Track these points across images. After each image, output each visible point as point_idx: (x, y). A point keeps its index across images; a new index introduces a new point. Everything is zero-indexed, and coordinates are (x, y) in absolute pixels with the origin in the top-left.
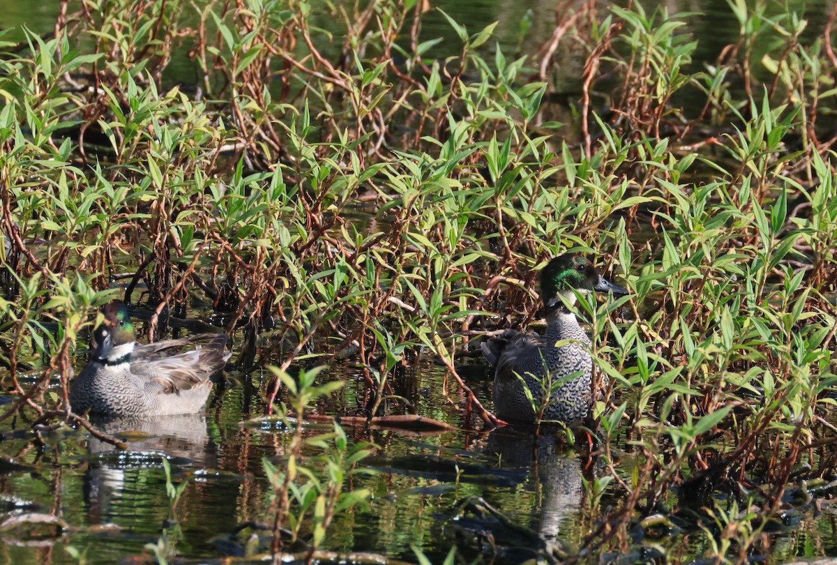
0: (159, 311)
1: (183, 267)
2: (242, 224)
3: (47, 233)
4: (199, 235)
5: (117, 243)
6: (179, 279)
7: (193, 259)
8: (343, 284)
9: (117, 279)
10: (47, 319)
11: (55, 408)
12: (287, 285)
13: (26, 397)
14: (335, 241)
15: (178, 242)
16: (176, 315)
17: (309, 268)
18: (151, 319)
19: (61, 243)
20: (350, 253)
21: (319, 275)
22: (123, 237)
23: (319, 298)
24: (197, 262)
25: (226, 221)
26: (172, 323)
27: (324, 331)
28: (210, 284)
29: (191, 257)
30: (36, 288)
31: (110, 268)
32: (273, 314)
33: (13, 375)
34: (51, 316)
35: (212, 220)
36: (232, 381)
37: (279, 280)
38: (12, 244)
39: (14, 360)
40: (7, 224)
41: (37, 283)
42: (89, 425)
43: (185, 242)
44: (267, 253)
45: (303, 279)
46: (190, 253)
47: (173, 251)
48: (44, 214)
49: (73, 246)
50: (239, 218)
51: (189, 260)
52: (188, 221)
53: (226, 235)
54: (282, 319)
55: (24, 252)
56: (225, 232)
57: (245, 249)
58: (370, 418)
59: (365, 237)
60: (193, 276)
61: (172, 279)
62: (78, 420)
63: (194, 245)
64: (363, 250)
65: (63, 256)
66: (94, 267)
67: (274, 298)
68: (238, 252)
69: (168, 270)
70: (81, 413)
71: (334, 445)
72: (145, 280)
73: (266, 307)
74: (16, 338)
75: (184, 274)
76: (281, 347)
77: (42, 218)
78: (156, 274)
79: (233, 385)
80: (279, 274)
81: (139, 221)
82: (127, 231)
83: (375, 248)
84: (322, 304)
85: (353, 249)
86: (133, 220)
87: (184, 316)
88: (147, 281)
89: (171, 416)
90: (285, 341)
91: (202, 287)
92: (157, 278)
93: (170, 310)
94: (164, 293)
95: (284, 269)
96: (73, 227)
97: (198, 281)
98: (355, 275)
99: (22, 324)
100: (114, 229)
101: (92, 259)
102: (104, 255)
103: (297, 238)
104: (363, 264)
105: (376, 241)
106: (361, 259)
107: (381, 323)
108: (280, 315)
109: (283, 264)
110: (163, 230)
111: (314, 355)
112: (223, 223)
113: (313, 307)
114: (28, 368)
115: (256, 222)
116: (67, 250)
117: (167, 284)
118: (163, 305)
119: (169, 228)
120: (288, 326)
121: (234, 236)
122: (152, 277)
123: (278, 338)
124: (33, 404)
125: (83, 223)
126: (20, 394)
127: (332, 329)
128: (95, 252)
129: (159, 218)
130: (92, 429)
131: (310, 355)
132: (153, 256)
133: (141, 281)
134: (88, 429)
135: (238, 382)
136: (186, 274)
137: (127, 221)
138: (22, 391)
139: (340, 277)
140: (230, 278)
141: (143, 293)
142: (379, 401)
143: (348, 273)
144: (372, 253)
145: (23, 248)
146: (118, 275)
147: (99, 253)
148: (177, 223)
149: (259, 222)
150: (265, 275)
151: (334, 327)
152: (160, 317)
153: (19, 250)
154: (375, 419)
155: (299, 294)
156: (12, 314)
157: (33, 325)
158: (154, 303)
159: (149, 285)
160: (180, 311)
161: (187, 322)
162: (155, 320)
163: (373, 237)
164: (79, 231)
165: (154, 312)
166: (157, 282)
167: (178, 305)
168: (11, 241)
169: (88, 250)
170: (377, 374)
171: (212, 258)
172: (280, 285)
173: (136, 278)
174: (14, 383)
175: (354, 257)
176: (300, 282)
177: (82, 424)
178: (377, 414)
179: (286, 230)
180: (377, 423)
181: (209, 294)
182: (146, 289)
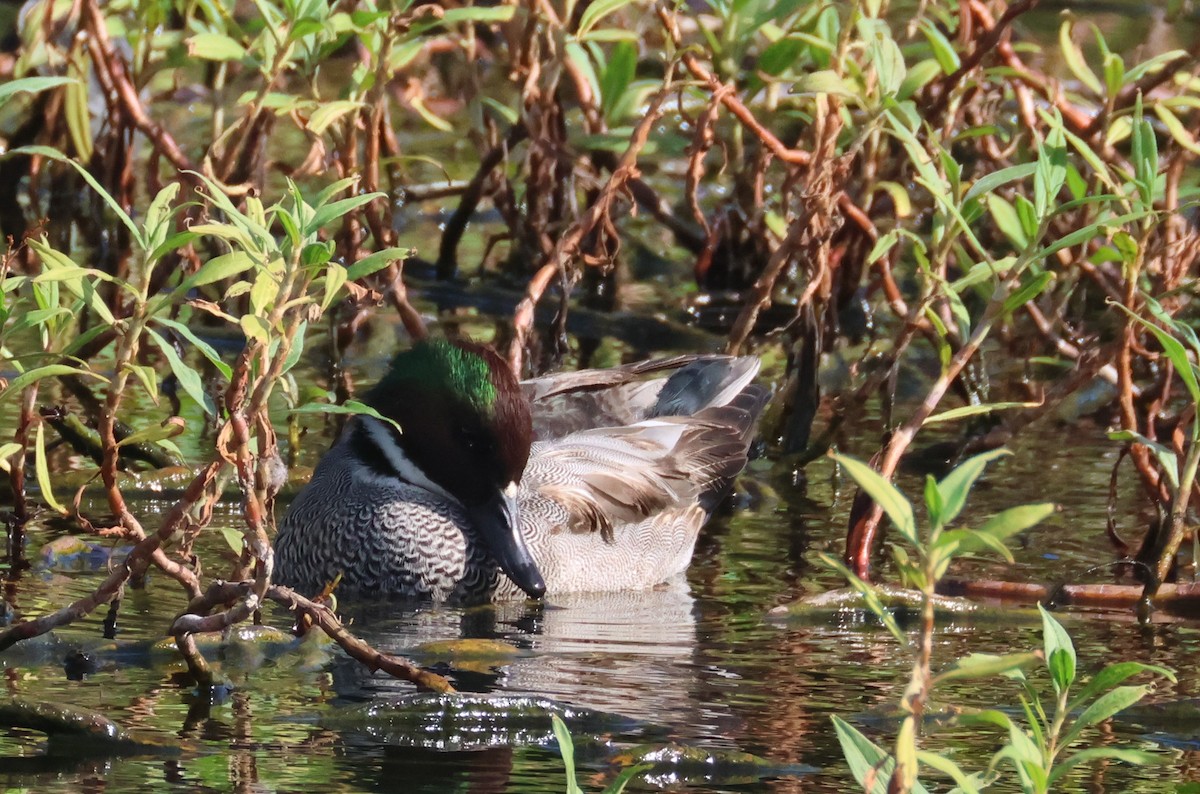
0: (537, 289)
1: (604, 161)
2: (773, 32)
3: (211, 67)
4: (650, 69)
5: (415, 97)
6: (593, 196)
7: (633, 139)
8: (1063, 196)
9: (411, 198)
10: (209, 319)
11: (236, 576)
12: (904, 208)
13: (151, 545)
14: (1041, 80)
15: (590, 87)
16: (590, 300)
17: (969, 157)
18: (512, 313)
19: (248, 97)
20: (1086, 114)
21: (998, 178)
22: (433, 77)
23: (998, 245)
24: (645, 147)
25: (726, 25)
26: (576, 324)
27: (1023, 340)
28: (685, 209)
29: (627, 131)
30: (165, 226)
31: (390, 169)
32: (869, 294)
33: (109, 482)
34: (214, 309)
35: (689, 24)
36: (751, 488)
37: (881, 194)
38: (110, 106)
39: (112, 439)
40: (94, 44)
41: (169, 213)
42: (335, 623)
43: (613, 87)
44: (845, 115)
45: (953, 190)
46: (625, 121)
47: (573, 118)
48: (200, 14)
49: (283, 104)
50: (763, 17)
51: (620, 139)
52: (620, 26)
53: (730, 65)
54: (894, 311)
55: (145, 130)
56: (725, 55)
57: (786, 106)
58: (1151, 587)
59: (1129, 65)
60: (633, 185)
61: (574, 200)
62: (302, 610)
63: (638, 97)
64: (1125, 104)
65: (254, 136)
66: (346, 164)
67: (869, 244)
68: (764, 116)
69: (564, 171)
70: (313, 591)
71: (1042, 672)
72: (498, 203)
73: (846, 273)
74: (114, 373)
75: (609, 182)
76: (892, 386)
77: (193, 23)
78: (531, 181)
79: (756, 503)
80: (881, 176)
81: (482, 30)
82: (442, 60)
83: (1159, 95)
84: (1009, 262)
85: (1096, 99)
86: (462, 28)
87: (610, 302)
88: (505, 200)
89: (587, 594)
90: (903, 372)
91: (661, 218)
92: (532, 195)
93: (569, 285)
94: (554, 237)
95: (898, 165)
96: (281, 52)
97: (648, 201)
98: (1103, 174)
99: (129, 334)
100: (403, 55)
101: (340, 143)
102: (376, 132)
103: (929, 70)
104: (1125, 147)
105: (1165, 76)
106: (1119, 129)
107: (1180, 315)
108: (889, 298)
109: (896, 147)
110: (545, 54)
111: (986, 409)
112: (718, 33)
113: (979, 273)
114: (159, 462)
115: (811, 27)
116: (267, 117)
117: (557, 213)
118: (547, 273)
119: (562, 53)
120: (911, 327)
121: (754, 66)
122: (521, 188)
123: (887, 362)
124: (172, 566)
125: (310, 39)
126: (129, 538)
127: (1042, 337)
128: (347, 122)
129: (533, 21)
130: (343, 633)
131: (976, 407)
132: (517, 134)
133: (484, 205)
134: (332, 633)
135: (770, 492)
136: (615, 183)
137: (439, 30)
138: (138, 529)
139: (1050, 178)
140: (743, 191)
141: (493, 240)
142: (1178, 537)
143: (1083, 169)
144: (1150, 112)
145: (142, 118)
146: (419, 189)
147: (358, 123)
148: (584, 32)
149: (822, 27)
150: (836, 176)
151: (1046, 326)
152: (543, 308)
153: (128, 120)
154: (1166, 590)
155: (940, 233)
156: (100, 306)
157: (171, 336)
158: (520, 269)
159: (511, 216)
160: (599, 291)
161: (621, 323)
162: (525, 317)
163: (1155, 66)
164: (300, 62)
165: (523, 292)
166: (532, 207)
167: (592, 275)
168: (107, 94)
169: (328, 115)
170: (1169, 461)
171: (688, 137)
172: (884, 208)
173: (470, 196)
174: (114, 505)
175: (1100, 124)
176: (944, 201)
177: (315, 621)
178: (1171, 577)
179: (890, 47)
180: (1174, 605)
181: (684, 239)
182: (504, 229)
